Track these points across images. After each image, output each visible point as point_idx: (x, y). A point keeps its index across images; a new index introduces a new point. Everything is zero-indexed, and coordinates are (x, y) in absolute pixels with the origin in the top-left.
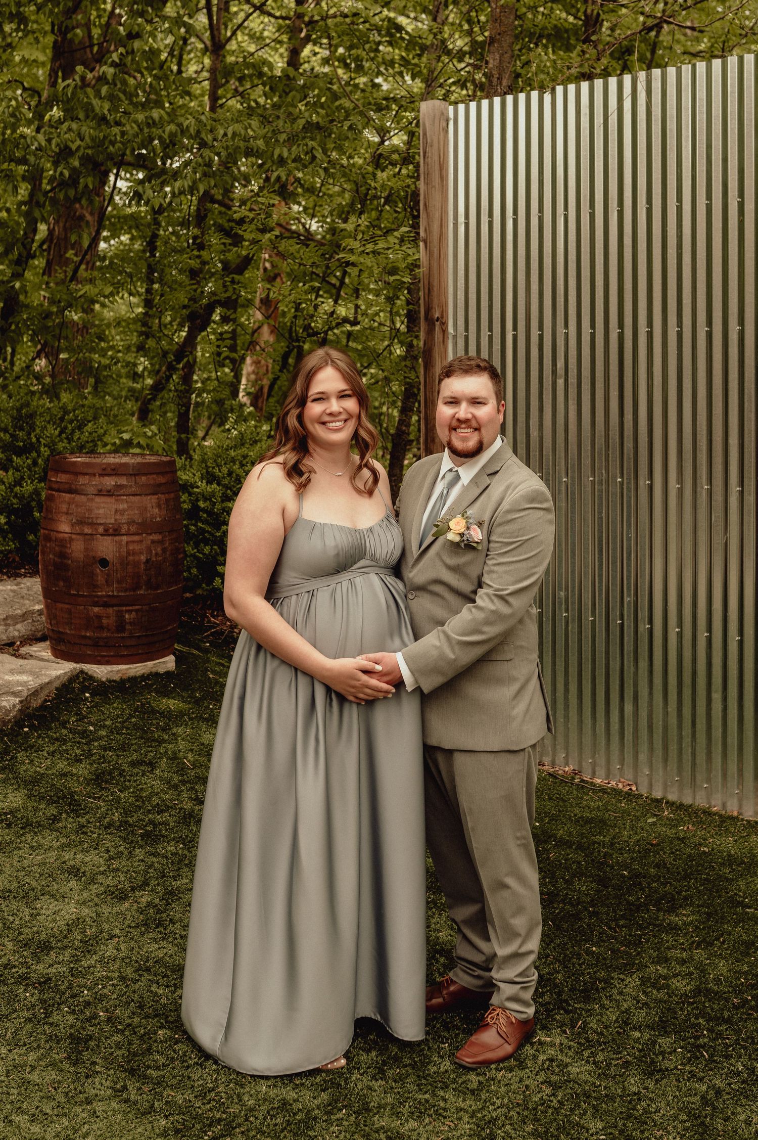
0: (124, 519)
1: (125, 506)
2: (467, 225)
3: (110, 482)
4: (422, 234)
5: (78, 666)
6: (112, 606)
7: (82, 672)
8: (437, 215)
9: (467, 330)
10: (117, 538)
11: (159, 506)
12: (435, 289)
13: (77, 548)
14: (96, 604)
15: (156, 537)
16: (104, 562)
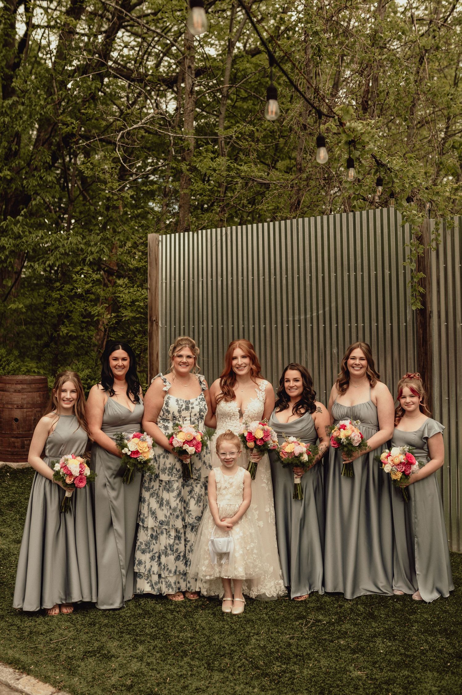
0: (25, 402)
1: (26, 396)
2: (166, 283)
3: (19, 387)
4: (149, 286)
5: (4, 463)
6: (19, 438)
7: (6, 465)
8: (154, 279)
9: (166, 325)
10: (22, 410)
11: (40, 397)
12: (153, 309)
13: (6, 414)
14: (13, 437)
15: (38, 409)
16: (16, 420)
